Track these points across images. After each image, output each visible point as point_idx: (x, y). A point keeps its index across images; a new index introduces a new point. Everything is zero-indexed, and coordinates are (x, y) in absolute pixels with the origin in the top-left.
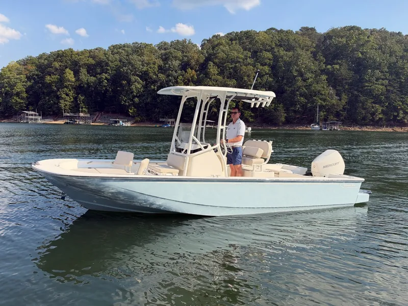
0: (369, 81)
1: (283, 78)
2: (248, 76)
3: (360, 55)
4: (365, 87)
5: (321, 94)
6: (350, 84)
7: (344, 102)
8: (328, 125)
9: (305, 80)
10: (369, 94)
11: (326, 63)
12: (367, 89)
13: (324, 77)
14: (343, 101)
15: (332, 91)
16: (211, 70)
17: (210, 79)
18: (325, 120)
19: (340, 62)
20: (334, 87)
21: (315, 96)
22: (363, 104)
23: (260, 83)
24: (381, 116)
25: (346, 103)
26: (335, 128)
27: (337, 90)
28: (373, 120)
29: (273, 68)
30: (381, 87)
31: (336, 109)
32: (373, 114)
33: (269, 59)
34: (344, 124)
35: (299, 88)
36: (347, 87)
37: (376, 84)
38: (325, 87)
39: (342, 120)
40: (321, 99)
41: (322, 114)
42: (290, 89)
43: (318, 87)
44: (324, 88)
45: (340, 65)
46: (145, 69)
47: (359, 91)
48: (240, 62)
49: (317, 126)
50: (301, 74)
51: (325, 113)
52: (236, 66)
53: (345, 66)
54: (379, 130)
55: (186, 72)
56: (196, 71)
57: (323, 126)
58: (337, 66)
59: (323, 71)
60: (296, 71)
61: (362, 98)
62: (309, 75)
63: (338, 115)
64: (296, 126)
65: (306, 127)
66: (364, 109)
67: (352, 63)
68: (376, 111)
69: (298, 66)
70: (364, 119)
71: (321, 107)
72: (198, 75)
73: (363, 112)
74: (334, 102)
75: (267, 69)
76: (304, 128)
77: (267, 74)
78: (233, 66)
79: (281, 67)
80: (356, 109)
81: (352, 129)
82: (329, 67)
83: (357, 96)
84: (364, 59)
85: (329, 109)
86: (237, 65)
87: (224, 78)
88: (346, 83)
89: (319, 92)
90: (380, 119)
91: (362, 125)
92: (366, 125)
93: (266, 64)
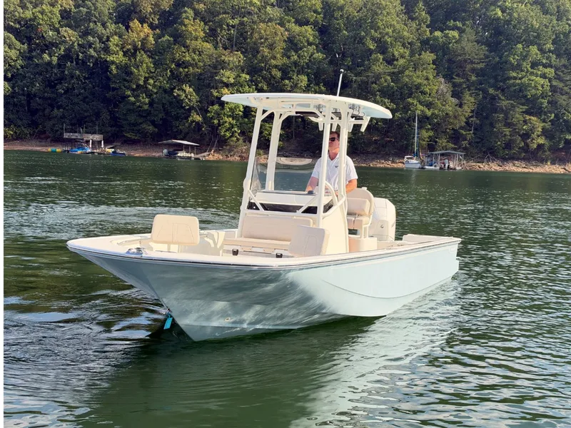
0: (518, 67)
1: (344, 55)
2: (271, 47)
3: (500, 13)
4: (509, 78)
5: (421, 92)
6: (480, 73)
7: (467, 109)
8: (436, 158)
9: (390, 61)
10: (519, 94)
11: (433, 27)
12: (514, 85)
13: (429, 57)
14: (466, 107)
15: (442, 86)
16: (190, 28)
17: (187, 47)
18: (431, 147)
19: (459, 24)
20: (448, 77)
21: (410, 95)
22: (506, 113)
23: (295, 64)
24: (541, 141)
25: (472, 111)
26: (452, 166)
27: (454, 85)
28: (526, 149)
29: (323, 31)
30: (542, 81)
31: (452, 123)
32: (526, 136)
33: (315, 11)
34: (468, 156)
35: (378, 77)
36: (474, 78)
37: (532, 74)
38: (431, 77)
39: (465, 149)
40: (421, 103)
41: (425, 134)
42: (359, 79)
43: (416, 77)
44: (427, 79)
45: (461, 31)
46: (28, 14)
47: (497, 89)
48: (249, 13)
49: (414, 161)
50: (382, 48)
51: (431, 133)
52: (242, 23)
53: (470, 34)
54: (538, 170)
55: (128, 27)
56: (152, 27)
57: (426, 160)
58: (455, 34)
59: (426, 44)
60: (373, 39)
61: (504, 103)
62: (398, 50)
63: (456, 137)
64: (373, 160)
65: (393, 162)
66: (508, 125)
67: (483, 28)
68: (532, 130)
69: (377, 29)
70: (508, 145)
71: (424, 120)
72: (157, 37)
73: (507, 131)
74: (449, 109)
75: (309, 32)
76: (388, 164)
77: (310, 44)
78: (236, 21)
79: (339, 30)
80: (492, 125)
81: (484, 167)
82: (438, 34)
83: (493, 98)
84: (508, 22)
85: (438, 124)
86: (245, 19)
87: (216, 48)
88: (473, 70)
89: (418, 87)
90: (540, 146)
91: (505, 159)
92: (512, 158)
93: (307, 23)
